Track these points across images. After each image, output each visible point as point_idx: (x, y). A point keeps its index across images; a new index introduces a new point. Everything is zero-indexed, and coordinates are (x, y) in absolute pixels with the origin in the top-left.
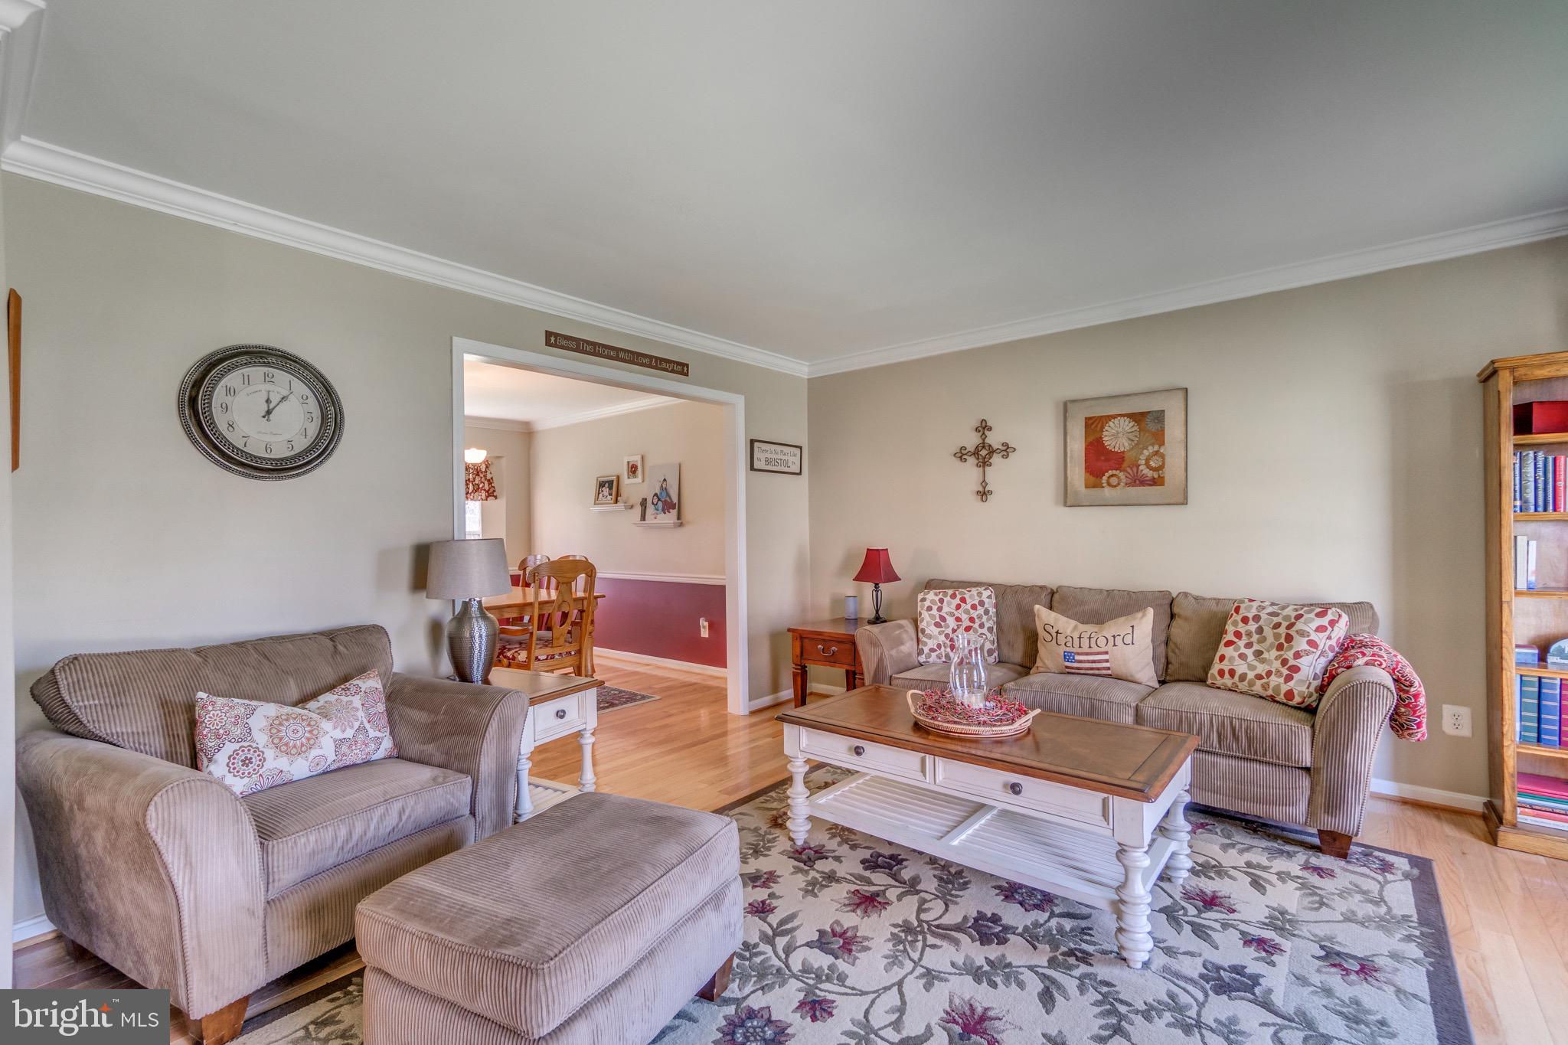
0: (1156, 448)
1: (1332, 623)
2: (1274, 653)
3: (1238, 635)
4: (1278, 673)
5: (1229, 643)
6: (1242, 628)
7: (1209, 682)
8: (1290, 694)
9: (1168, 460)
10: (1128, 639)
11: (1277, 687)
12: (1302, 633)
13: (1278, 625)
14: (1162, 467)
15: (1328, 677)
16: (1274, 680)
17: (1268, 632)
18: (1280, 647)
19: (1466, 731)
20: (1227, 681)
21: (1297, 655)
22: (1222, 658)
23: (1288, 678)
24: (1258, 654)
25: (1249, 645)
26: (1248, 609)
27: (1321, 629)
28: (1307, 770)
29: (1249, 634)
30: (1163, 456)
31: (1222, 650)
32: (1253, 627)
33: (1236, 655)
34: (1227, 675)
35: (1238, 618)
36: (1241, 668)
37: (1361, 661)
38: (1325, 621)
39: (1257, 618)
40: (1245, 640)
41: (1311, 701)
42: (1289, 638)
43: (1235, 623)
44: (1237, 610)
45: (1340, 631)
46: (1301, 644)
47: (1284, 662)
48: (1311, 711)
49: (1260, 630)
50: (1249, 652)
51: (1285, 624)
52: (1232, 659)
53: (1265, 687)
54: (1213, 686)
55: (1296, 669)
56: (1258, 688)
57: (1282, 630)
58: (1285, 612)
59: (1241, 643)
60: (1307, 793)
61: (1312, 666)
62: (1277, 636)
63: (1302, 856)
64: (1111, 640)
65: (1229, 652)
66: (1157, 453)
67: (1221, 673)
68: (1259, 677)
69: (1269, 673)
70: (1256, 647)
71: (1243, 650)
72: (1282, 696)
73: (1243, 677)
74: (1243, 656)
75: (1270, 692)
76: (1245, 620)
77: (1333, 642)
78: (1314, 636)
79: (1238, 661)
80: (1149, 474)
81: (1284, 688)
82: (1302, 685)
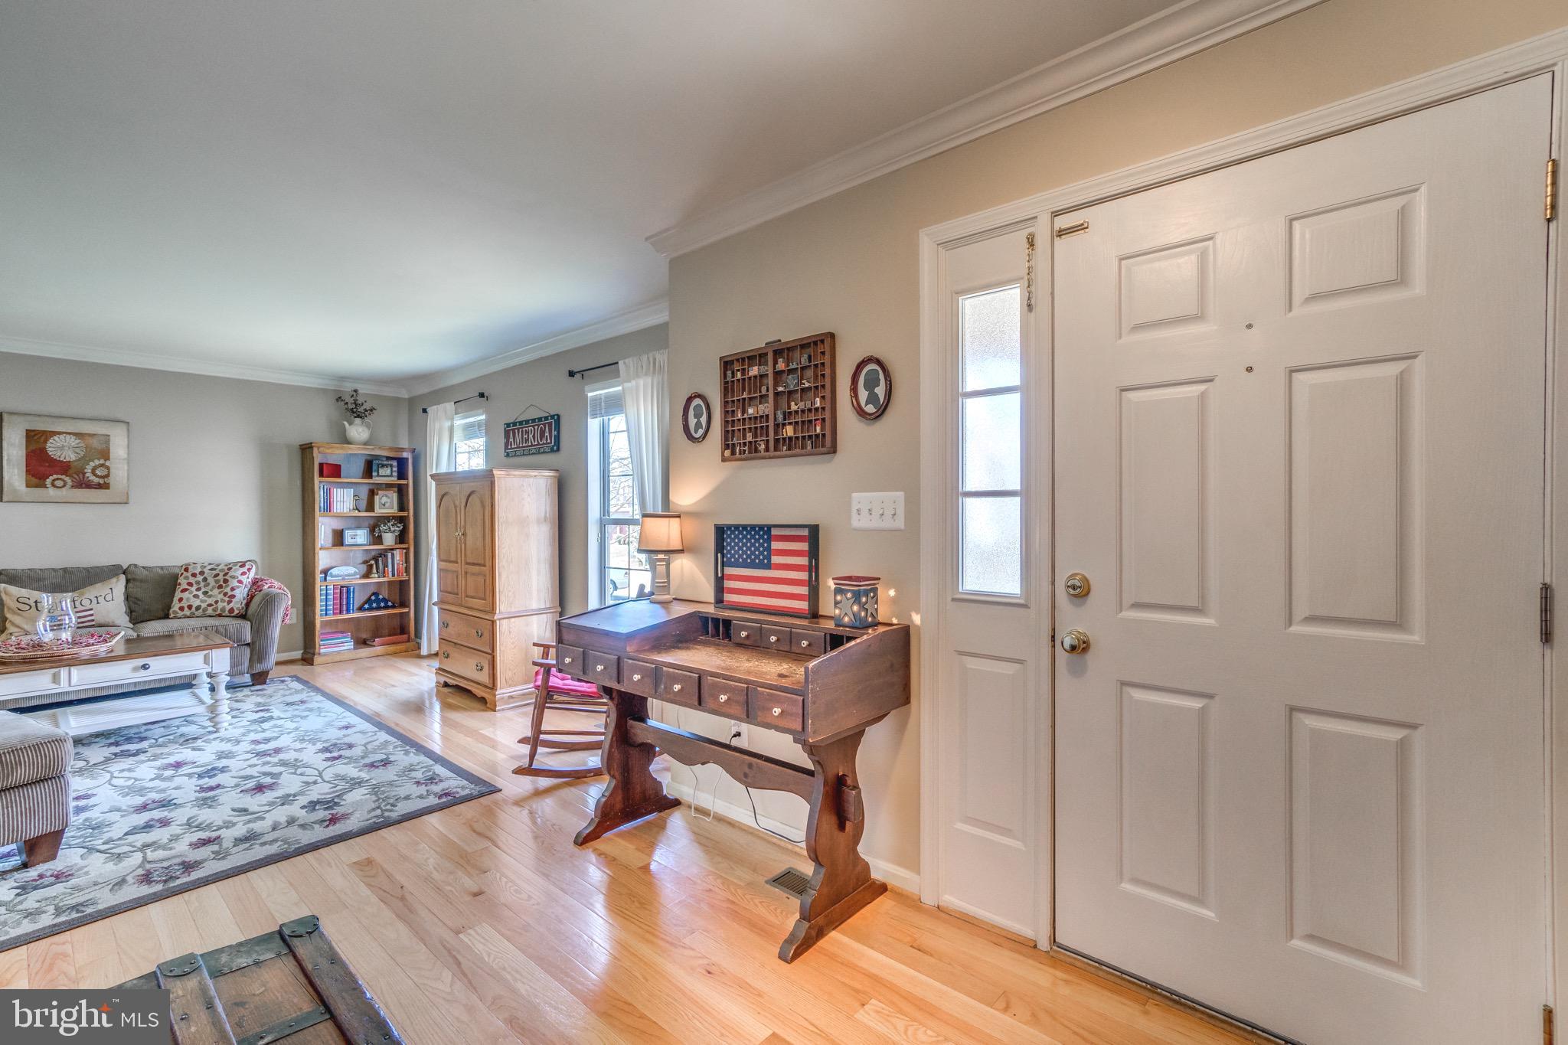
0: (102, 461)
1: (249, 570)
2: (216, 591)
3: (190, 584)
4: (223, 601)
5: (184, 591)
6: (192, 580)
7: (172, 616)
8: (231, 610)
9: (112, 471)
10: (109, 597)
11: (223, 609)
12: (233, 577)
13: (217, 575)
14: (107, 476)
15: (250, 598)
16: (220, 605)
17: (211, 580)
18: (220, 587)
19: (294, 621)
20: (187, 612)
21: (233, 589)
22: (181, 600)
23: (229, 602)
24: (205, 593)
25: (198, 589)
26: (194, 568)
27: (243, 574)
28: (248, 644)
29: (198, 583)
30: (108, 468)
31: (178, 595)
32: (200, 578)
33: (191, 596)
34: (186, 609)
35: (189, 574)
36: (196, 603)
37: (266, 587)
38: (245, 569)
39: (202, 573)
40: (195, 586)
41: (243, 612)
42: (226, 581)
43: (186, 578)
44: (186, 570)
45: (252, 575)
46: (235, 583)
47: (225, 594)
48: (243, 616)
49: (205, 579)
50: (200, 593)
51: (221, 574)
52: (188, 599)
53: (214, 610)
54: (175, 618)
55: (233, 596)
56: (210, 611)
57: (221, 577)
58: (220, 567)
59: (193, 589)
60: (248, 656)
61: (241, 593)
62: (217, 582)
63: (247, 689)
64: (94, 601)
65: (186, 595)
66: (102, 465)
67: (182, 609)
68: (210, 605)
69: (216, 602)
70: (203, 590)
71: (195, 593)
72: (227, 612)
73: (198, 608)
74: (196, 596)
75: (219, 612)
76: (194, 575)
77: (250, 580)
78: (240, 578)
79: (193, 599)
80: (96, 480)
81: (228, 608)
82: (238, 604)
